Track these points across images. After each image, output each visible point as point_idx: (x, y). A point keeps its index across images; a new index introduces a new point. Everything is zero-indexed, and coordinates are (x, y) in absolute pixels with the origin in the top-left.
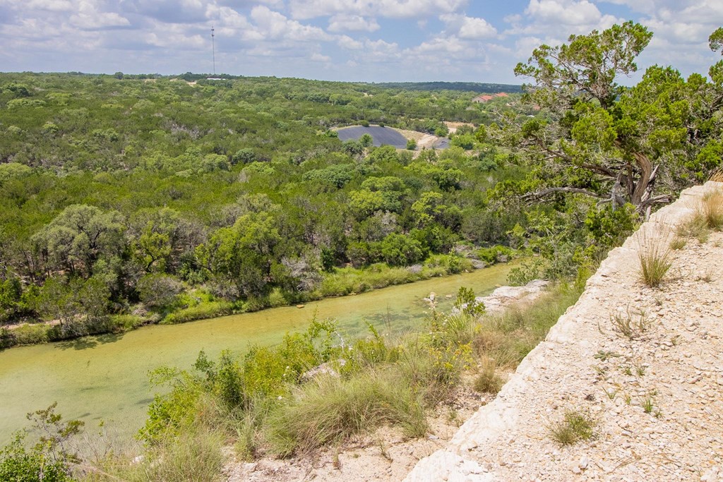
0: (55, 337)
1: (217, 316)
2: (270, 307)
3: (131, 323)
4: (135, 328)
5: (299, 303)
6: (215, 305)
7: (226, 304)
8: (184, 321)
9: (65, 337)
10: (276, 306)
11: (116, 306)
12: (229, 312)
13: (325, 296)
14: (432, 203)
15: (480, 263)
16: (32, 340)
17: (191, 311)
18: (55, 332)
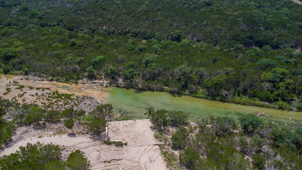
0: (170, 92)
1: (202, 98)
2: (216, 100)
3: (184, 93)
4: (185, 95)
5: (223, 102)
6: (203, 95)
7: (205, 96)
8: (194, 97)
9: (172, 93)
10: (217, 100)
11: (183, 89)
12: (205, 98)
13: (231, 102)
14: (289, 84)
15: (295, 109)
16: (167, 91)
17: (197, 95)
18: (171, 91)
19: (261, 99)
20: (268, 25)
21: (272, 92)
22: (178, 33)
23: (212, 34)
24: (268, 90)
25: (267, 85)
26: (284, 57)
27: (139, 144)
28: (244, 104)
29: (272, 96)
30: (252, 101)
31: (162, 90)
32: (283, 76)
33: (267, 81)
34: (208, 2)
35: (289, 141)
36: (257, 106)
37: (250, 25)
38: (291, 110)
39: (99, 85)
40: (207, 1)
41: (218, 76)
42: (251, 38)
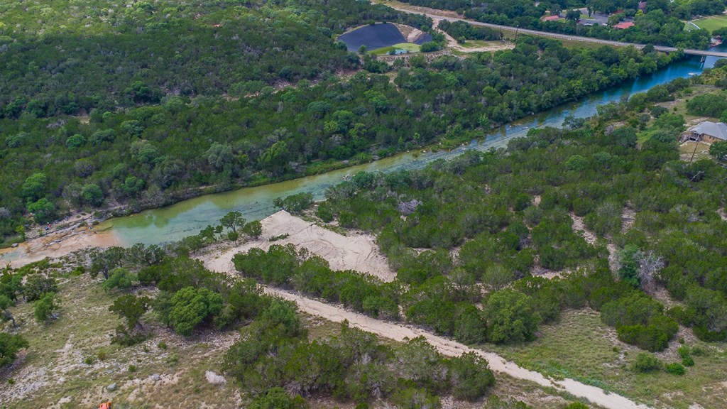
2: (286, 180)
5: (296, 178)
6: (265, 180)
7: (270, 180)
10: (288, 180)
11: (233, 181)
12: (271, 182)
13: (306, 176)
14: (360, 129)
15: (377, 157)
16: (209, 193)
17: (257, 182)
18: (215, 190)
19: (339, 159)
20: (284, 41)
21: (345, 145)
22: (142, 87)
23: (203, 76)
24: (341, 145)
25: (337, 138)
26: (336, 93)
27: (298, 231)
28: (322, 173)
29: (348, 150)
30: (329, 165)
31: (200, 194)
32: (348, 121)
33: (334, 133)
34: (148, 5)
35: (401, 181)
36: (338, 169)
37: (258, 47)
38: (374, 160)
39: (79, 227)
40: (145, 3)
41: (274, 145)
42: (271, 70)
